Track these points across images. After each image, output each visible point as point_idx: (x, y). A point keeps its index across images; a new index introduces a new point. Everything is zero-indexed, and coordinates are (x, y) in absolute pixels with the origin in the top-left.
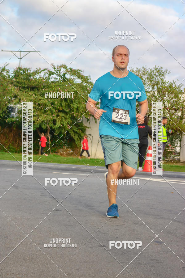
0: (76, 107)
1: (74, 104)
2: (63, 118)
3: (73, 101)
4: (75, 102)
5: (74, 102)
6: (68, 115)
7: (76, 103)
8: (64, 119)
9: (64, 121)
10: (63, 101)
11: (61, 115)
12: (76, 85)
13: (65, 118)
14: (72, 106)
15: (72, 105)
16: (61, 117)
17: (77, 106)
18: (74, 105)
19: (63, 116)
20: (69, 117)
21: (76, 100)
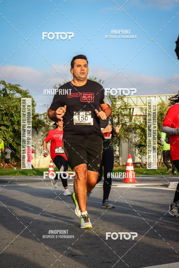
0: (17, 121)
1: (15, 117)
2: (5, 131)
4: (15, 116)
6: (9, 128)
7: (17, 117)
8: (6, 133)
9: (6, 134)
10: (4, 116)
11: (3, 129)
12: (16, 100)
13: (7, 131)
15: (13, 119)
16: (3, 131)
17: (18, 120)
18: (15, 118)
19: (5, 130)
20: (11, 130)
21: (17, 114)
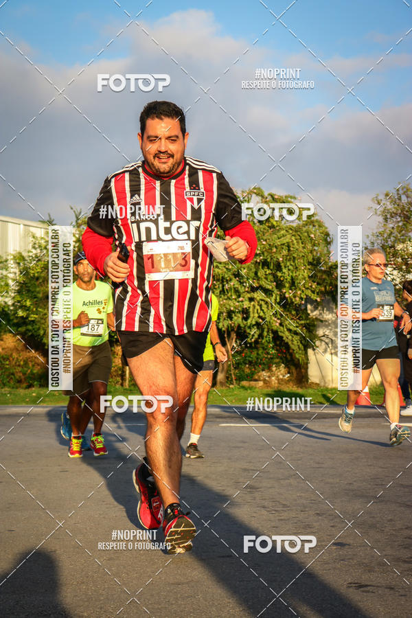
0: (289, 279)
1: (284, 270)
2: (263, 303)
3: (282, 264)
4: (285, 267)
5: (283, 267)
6: (272, 296)
7: (289, 270)
8: (266, 306)
9: (265, 310)
10: (260, 267)
11: (258, 298)
12: (286, 231)
13: (266, 303)
14: (281, 276)
15: (279, 274)
16: (259, 302)
17: (292, 277)
18: (284, 273)
19: (262, 300)
20: (276, 300)
21: (288, 264)
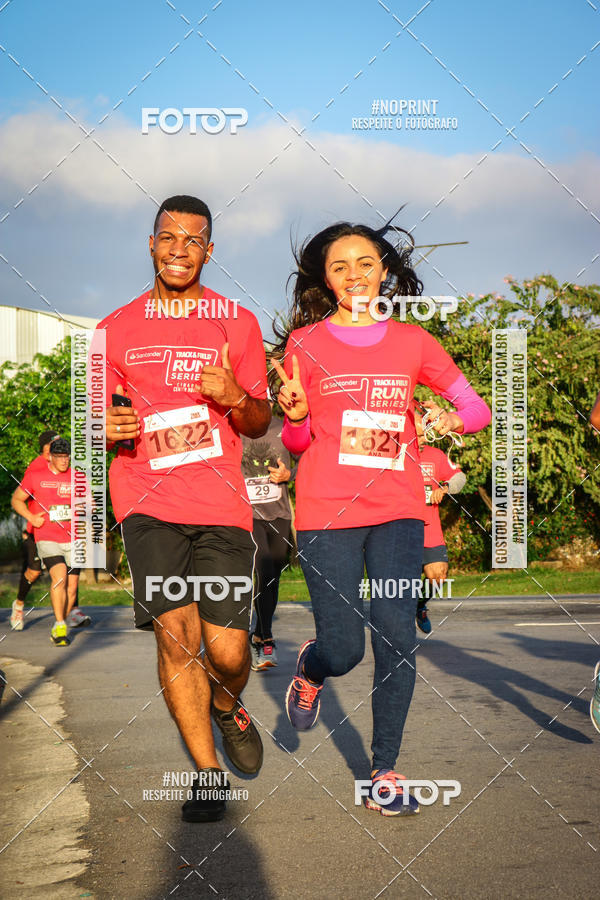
3: (587, 387)
5: (589, 391)
14: (587, 405)
